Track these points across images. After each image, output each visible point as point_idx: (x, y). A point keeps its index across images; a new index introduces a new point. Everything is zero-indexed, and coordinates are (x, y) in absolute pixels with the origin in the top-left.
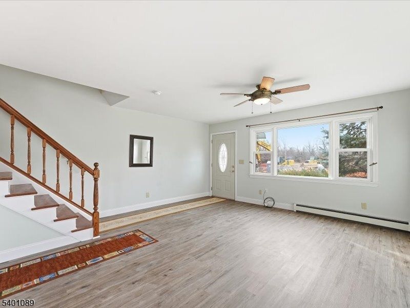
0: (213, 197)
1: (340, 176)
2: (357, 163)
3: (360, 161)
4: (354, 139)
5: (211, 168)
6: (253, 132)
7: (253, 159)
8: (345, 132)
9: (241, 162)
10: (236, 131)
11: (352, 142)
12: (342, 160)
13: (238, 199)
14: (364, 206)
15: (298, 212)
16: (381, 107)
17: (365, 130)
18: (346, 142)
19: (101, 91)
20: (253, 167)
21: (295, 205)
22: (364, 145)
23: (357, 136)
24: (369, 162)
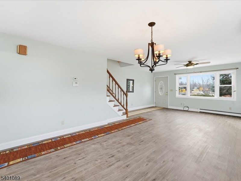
0: (155, 107)
1: (220, 96)
2: (227, 91)
3: (228, 90)
4: (226, 81)
5: (155, 93)
6: (177, 77)
7: (177, 89)
8: (222, 77)
9: (171, 90)
10: (168, 76)
11: (225, 82)
12: (221, 89)
13: (169, 107)
14: (230, 109)
15: (200, 112)
16: (238, 68)
17: (231, 77)
18: (222, 82)
19: (118, 62)
20: (177, 92)
21: (199, 109)
22: (230, 83)
23: (227, 79)
24: (233, 91)
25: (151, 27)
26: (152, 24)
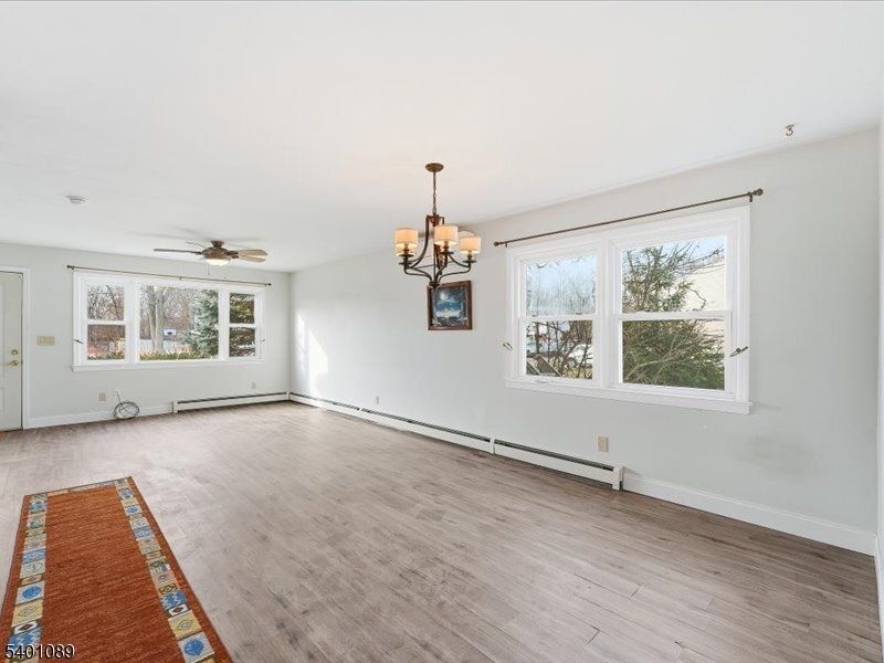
6: (82, 280)
7: (81, 333)
10: (26, 271)
13: (31, 423)
14: (254, 385)
21: (176, 403)
24: (258, 339)
25: (432, 173)
26: (434, 168)
